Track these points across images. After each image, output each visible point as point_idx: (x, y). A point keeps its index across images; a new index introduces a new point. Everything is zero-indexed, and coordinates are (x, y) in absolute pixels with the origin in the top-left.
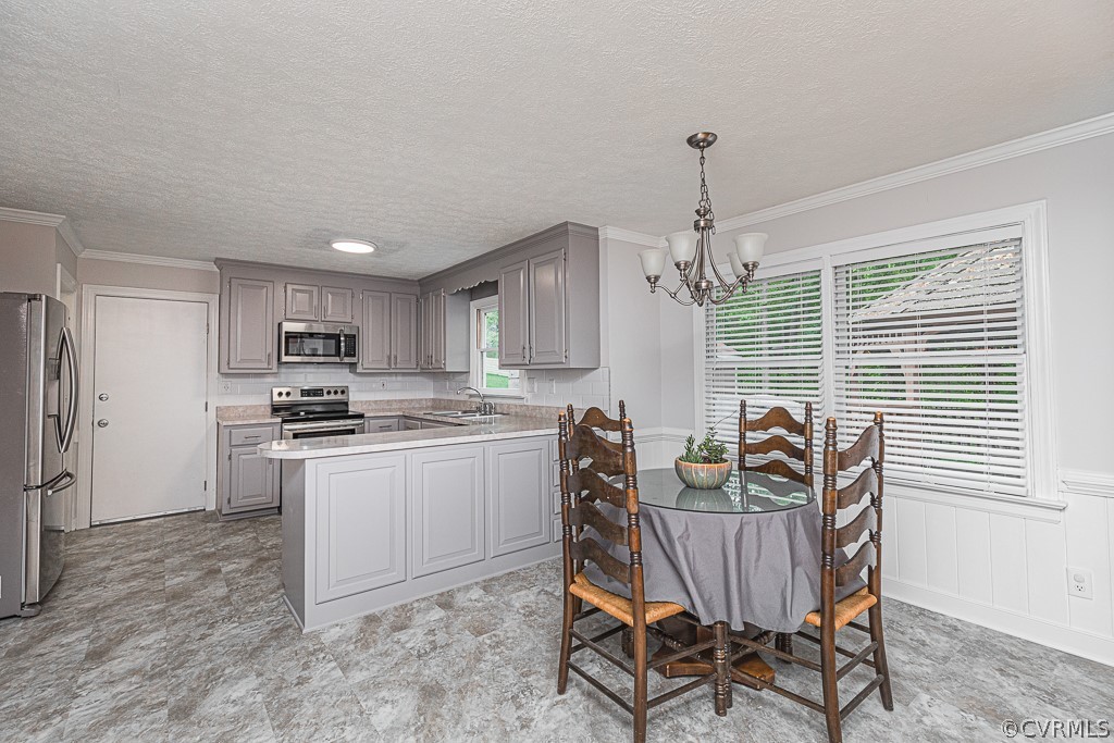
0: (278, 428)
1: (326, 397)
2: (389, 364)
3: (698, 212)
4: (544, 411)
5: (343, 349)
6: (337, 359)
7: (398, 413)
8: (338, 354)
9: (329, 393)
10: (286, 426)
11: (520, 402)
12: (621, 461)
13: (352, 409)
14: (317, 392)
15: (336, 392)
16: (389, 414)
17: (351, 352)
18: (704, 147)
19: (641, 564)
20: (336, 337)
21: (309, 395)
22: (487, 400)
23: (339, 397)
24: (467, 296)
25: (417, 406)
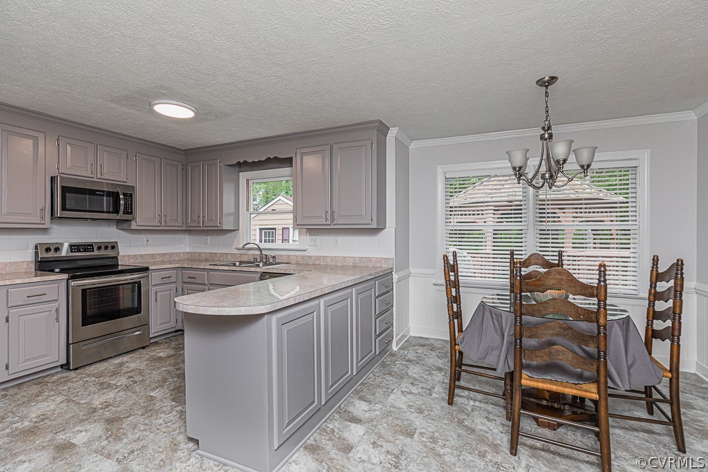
0: (64, 284)
1: (96, 253)
2: (160, 221)
3: (543, 128)
4: (329, 260)
5: (122, 208)
6: (114, 216)
7: (177, 266)
8: (116, 211)
9: (99, 248)
10: (73, 283)
11: (303, 253)
12: (595, 291)
13: (123, 263)
14: (88, 247)
15: (106, 248)
16: (169, 266)
17: (129, 210)
18: (548, 86)
19: (605, 359)
20: (115, 196)
21: (79, 251)
22: (264, 252)
23: (110, 253)
24: (237, 169)
25: (176, 259)
